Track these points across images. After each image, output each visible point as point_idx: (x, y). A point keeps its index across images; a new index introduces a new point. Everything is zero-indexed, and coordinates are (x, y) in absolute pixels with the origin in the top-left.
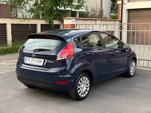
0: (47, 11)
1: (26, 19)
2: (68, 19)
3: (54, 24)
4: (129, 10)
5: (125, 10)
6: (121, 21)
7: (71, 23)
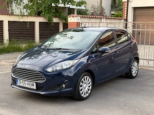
0: (45, 7)
1: (24, 16)
2: (73, 17)
3: (54, 21)
4: (135, 9)
5: (131, 8)
6: (126, 20)
7: (76, 21)
